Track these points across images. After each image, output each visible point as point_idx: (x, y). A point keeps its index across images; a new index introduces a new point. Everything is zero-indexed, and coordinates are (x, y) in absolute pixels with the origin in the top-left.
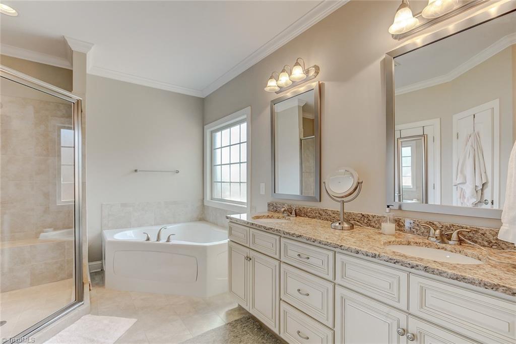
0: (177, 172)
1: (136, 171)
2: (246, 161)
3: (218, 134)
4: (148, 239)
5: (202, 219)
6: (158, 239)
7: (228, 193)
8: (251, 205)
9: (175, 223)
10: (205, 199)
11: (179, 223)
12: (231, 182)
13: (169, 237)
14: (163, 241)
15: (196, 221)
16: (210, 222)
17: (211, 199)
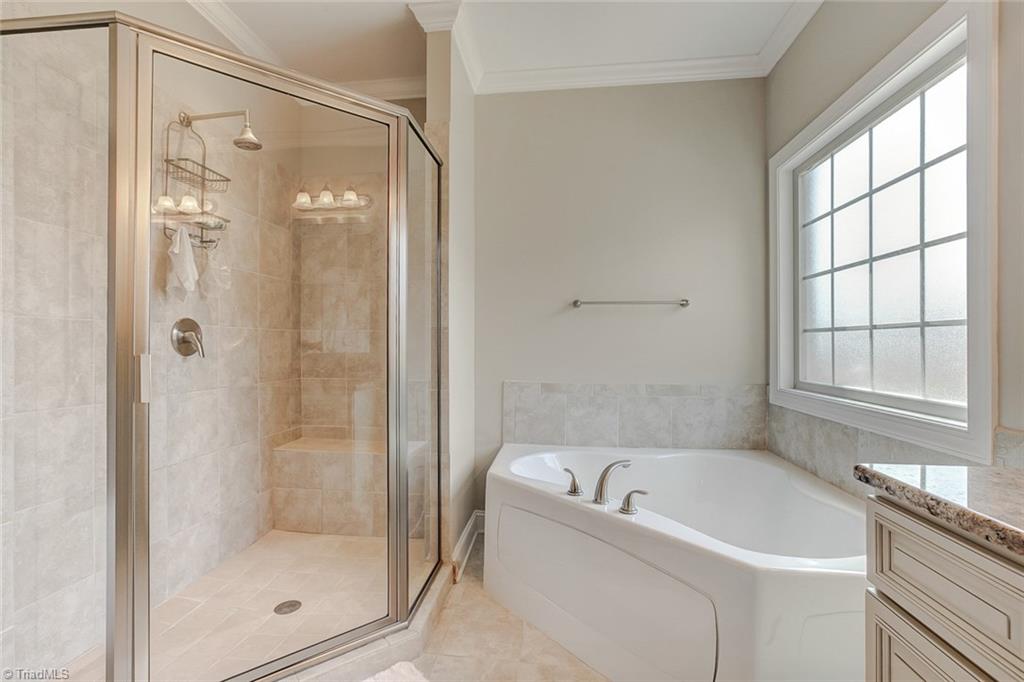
0: (684, 304)
1: (575, 304)
2: (963, 228)
3: (822, 171)
4: (574, 491)
5: (763, 445)
6: (599, 496)
7: (861, 368)
8: (999, 425)
9: (676, 446)
10: (771, 387)
11: (686, 447)
12: (872, 328)
13: (628, 497)
14: (611, 505)
15: (742, 448)
16: (789, 460)
17: (794, 388)
